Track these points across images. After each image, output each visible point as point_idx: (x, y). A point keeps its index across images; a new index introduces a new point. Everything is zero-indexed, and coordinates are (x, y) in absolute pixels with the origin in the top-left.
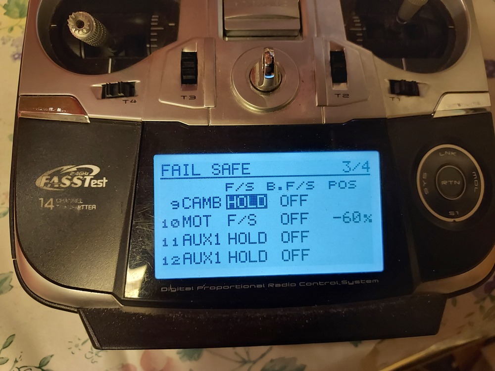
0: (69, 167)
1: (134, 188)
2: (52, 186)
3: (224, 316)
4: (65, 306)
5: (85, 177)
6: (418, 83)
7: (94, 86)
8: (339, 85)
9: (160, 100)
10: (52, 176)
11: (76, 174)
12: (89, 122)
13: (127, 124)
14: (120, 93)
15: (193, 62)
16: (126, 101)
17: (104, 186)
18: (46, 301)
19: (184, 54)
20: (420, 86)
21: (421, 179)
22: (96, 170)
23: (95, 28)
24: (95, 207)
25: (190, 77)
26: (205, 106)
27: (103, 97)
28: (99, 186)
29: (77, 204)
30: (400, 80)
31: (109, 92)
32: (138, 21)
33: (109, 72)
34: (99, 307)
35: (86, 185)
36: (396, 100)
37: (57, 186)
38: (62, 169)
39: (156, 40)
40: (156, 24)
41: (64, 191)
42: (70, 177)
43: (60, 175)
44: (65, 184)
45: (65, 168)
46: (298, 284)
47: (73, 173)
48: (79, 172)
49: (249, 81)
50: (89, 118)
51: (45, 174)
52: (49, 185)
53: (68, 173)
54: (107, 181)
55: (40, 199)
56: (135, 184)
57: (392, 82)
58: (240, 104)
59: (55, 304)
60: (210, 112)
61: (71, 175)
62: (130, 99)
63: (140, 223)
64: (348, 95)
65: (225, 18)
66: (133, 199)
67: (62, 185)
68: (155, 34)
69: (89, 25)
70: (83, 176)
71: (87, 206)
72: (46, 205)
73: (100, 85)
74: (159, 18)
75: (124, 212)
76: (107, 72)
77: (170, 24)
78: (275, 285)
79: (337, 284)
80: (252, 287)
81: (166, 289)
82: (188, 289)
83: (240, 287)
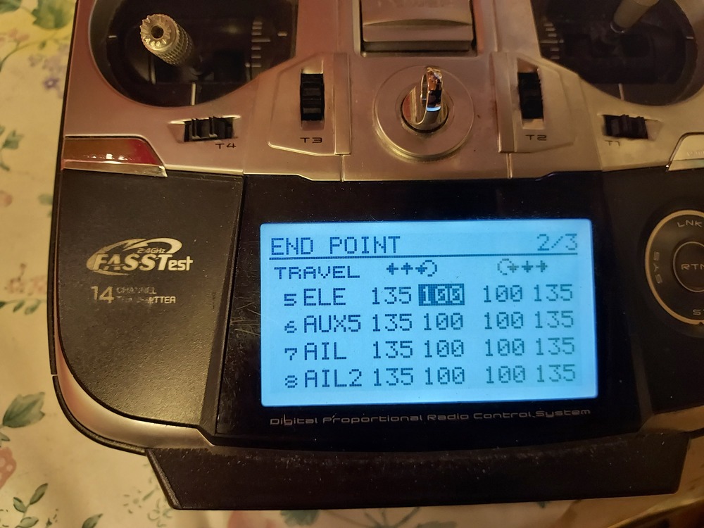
0: (135, 241)
1: (232, 272)
2: (111, 269)
3: (361, 462)
4: (127, 444)
5: (160, 256)
6: (645, 120)
7: (173, 122)
8: (532, 121)
9: (269, 144)
10: (110, 254)
11: (146, 252)
12: (166, 175)
13: (222, 179)
14: (211, 134)
15: (318, 89)
16: (220, 145)
17: (188, 269)
18: (100, 436)
19: (303, 76)
20: (647, 124)
21: (652, 261)
22: (176, 245)
23: (178, 38)
24: (174, 300)
25: (313, 110)
26: (335, 153)
27: (187, 139)
28: (179, 269)
29: (148, 296)
30: (620, 115)
31: (195, 131)
32: (233, 30)
33: (193, 103)
34: (177, 447)
35: (162, 267)
36: (614, 144)
37: (118, 268)
38: (125, 244)
39: (259, 57)
40: (259, 34)
41: (129, 276)
42: (137, 256)
43: (123, 253)
44: (129, 266)
45: (130, 242)
46: (471, 416)
47: (142, 250)
48: (151, 248)
49: (400, 116)
50: (166, 170)
51: (100, 251)
52: (107, 268)
53: (135, 251)
54: (192, 261)
55: (93, 288)
56: (233, 266)
57: (609, 119)
58: (387, 150)
59: (113, 441)
60: (343, 162)
61: (138, 252)
62: (226, 142)
63: (241, 323)
64: (546, 137)
65: (364, 24)
66: (230, 288)
67: (125, 268)
68: (259, 48)
69: (170, 34)
70: (157, 254)
71: (162, 297)
72: (102, 297)
73: (182, 122)
74: (263, 26)
75: (218, 306)
76: (189, 104)
77: (281, 34)
78: (437, 417)
79: (530, 416)
80: (404, 419)
81: (277, 422)
82: (309, 421)
83: (387, 419)
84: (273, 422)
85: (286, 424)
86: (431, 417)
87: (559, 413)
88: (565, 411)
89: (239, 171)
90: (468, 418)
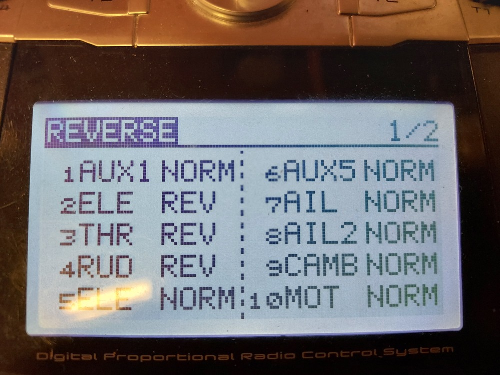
9: (50, 5)
26: (129, 13)
36: (483, 12)
60: (138, 23)
78: (254, 357)
79: (375, 354)
80: (211, 359)
81: (45, 356)
82: (87, 357)
83: (187, 358)
84: (41, 356)
85: (57, 360)
86: (246, 356)
87: (413, 351)
88: (422, 349)
89: (9, 37)
90: (294, 357)
